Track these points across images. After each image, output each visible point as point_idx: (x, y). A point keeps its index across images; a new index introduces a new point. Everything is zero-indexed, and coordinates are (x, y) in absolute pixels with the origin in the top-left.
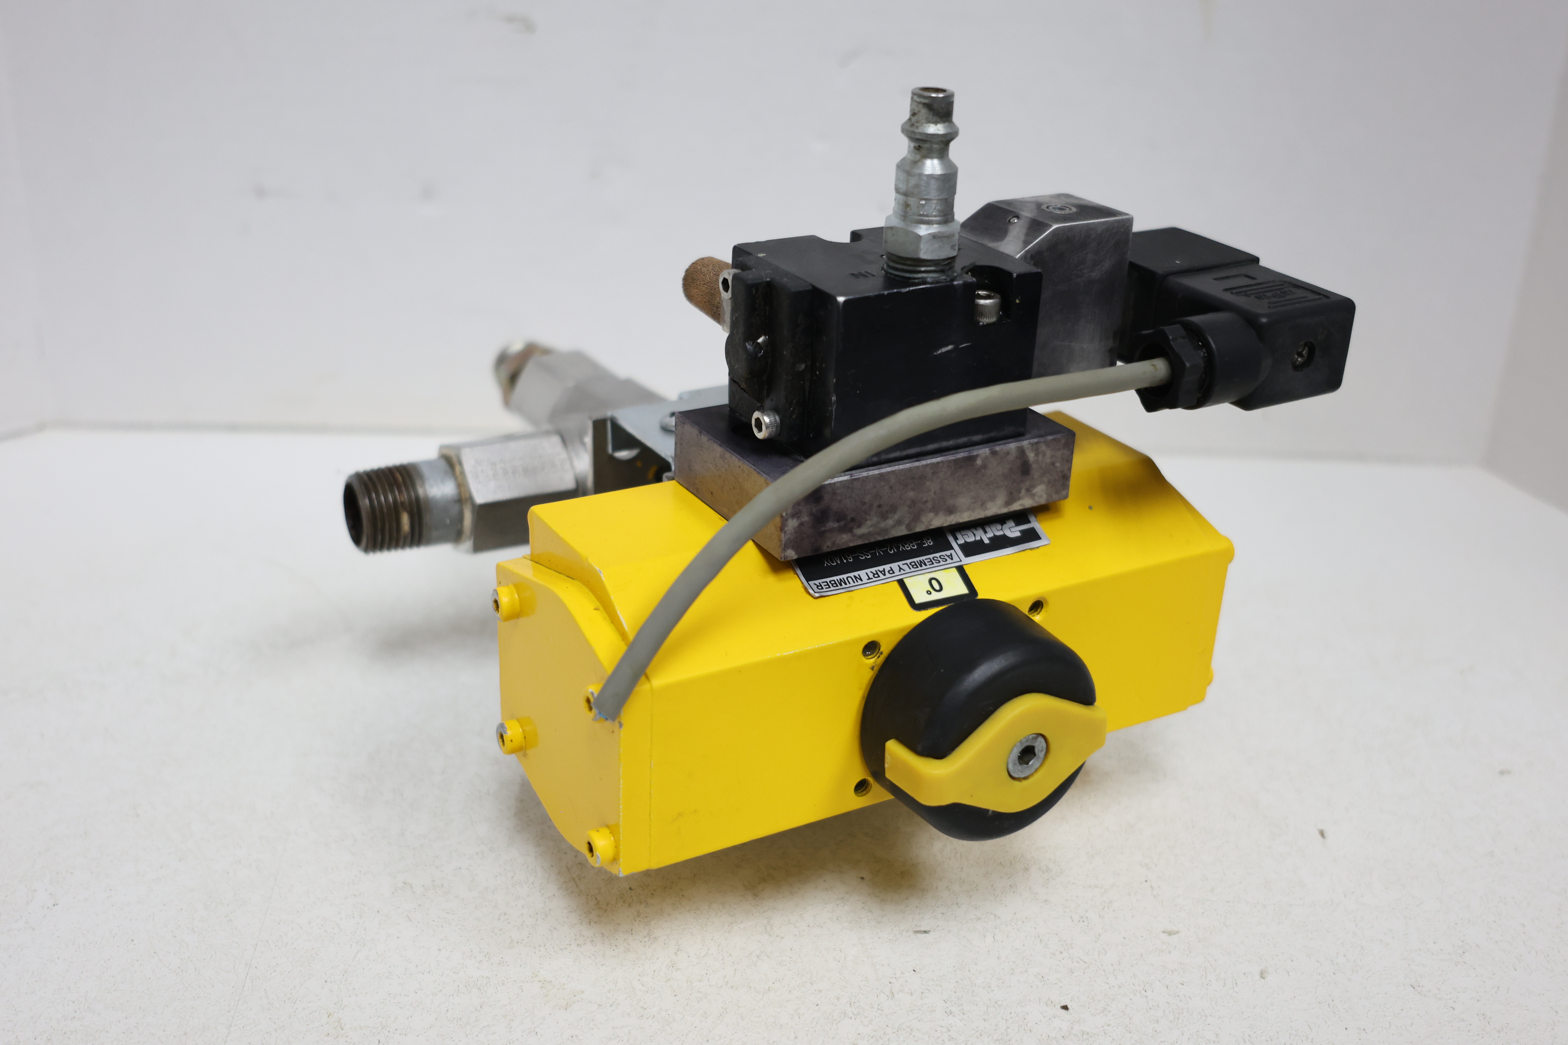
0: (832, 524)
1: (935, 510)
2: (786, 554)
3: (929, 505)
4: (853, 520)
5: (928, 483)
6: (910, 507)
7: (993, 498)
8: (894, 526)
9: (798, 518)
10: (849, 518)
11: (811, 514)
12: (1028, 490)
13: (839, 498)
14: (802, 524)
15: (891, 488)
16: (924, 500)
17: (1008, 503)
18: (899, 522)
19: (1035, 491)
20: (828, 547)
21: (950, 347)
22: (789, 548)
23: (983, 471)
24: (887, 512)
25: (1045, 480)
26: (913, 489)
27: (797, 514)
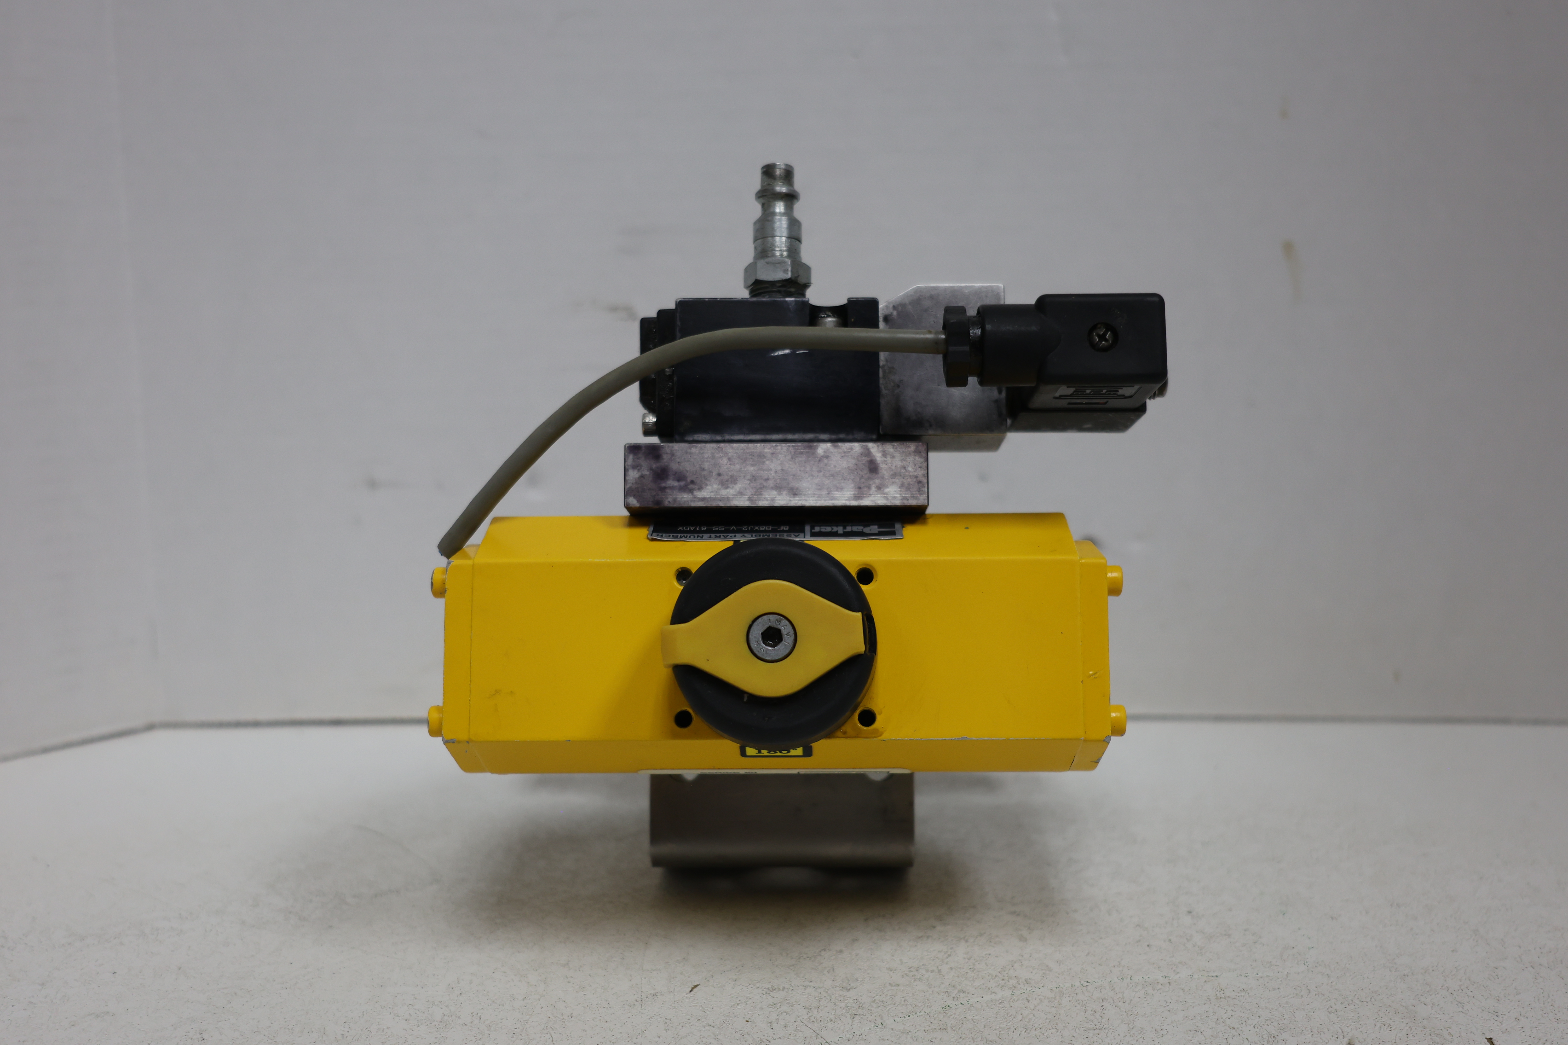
0: (671, 482)
1: (778, 488)
2: (628, 501)
3: (771, 483)
4: (692, 482)
5: (767, 462)
6: (750, 480)
7: (840, 489)
8: (735, 496)
9: (639, 470)
10: (689, 480)
11: (651, 469)
12: (879, 488)
13: (678, 460)
14: (642, 476)
15: (730, 459)
16: (766, 477)
17: (857, 498)
18: (741, 493)
19: (887, 490)
20: (669, 502)
21: (787, 351)
22: (631, 496)
23: (826, 461)
24: (727, 481)
25: (898, 480)
26: (753, 465)
27: (637, 467)
